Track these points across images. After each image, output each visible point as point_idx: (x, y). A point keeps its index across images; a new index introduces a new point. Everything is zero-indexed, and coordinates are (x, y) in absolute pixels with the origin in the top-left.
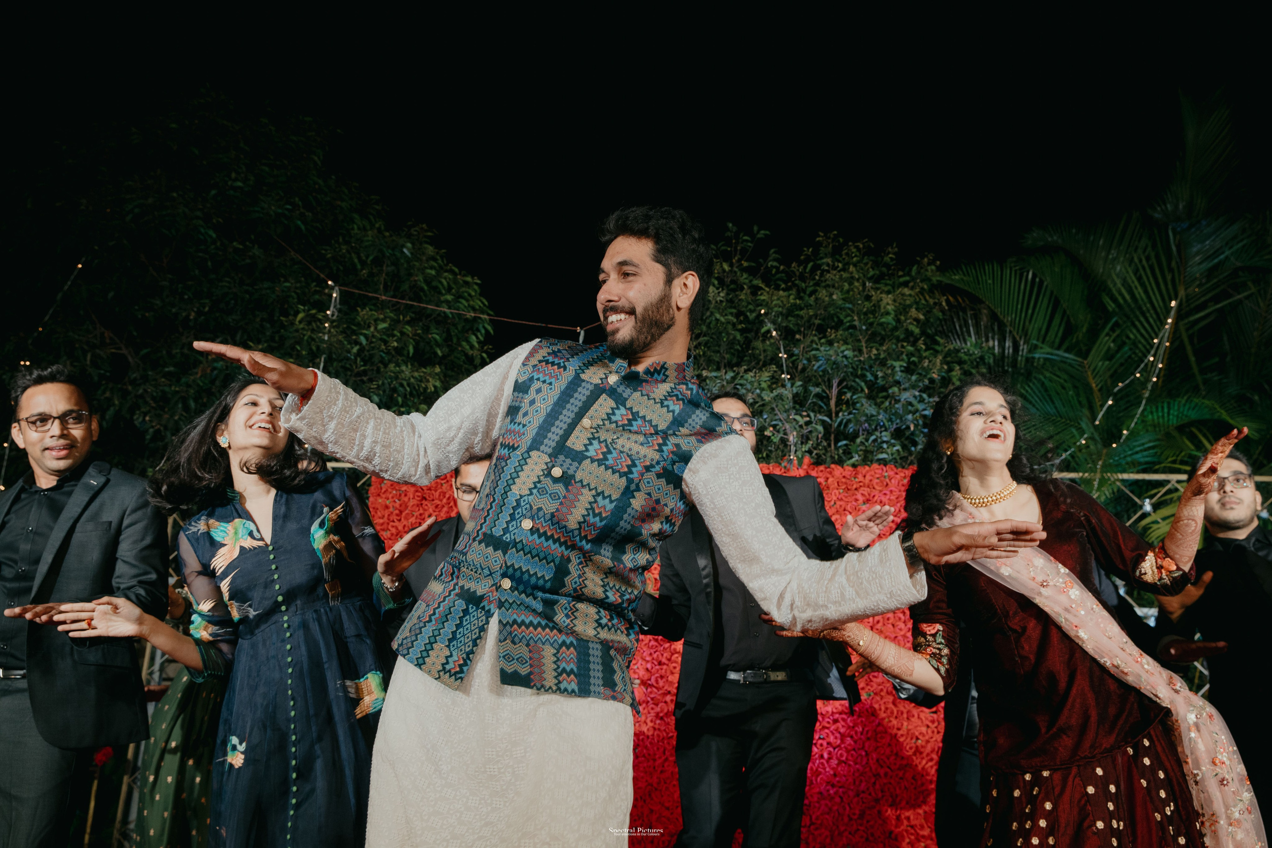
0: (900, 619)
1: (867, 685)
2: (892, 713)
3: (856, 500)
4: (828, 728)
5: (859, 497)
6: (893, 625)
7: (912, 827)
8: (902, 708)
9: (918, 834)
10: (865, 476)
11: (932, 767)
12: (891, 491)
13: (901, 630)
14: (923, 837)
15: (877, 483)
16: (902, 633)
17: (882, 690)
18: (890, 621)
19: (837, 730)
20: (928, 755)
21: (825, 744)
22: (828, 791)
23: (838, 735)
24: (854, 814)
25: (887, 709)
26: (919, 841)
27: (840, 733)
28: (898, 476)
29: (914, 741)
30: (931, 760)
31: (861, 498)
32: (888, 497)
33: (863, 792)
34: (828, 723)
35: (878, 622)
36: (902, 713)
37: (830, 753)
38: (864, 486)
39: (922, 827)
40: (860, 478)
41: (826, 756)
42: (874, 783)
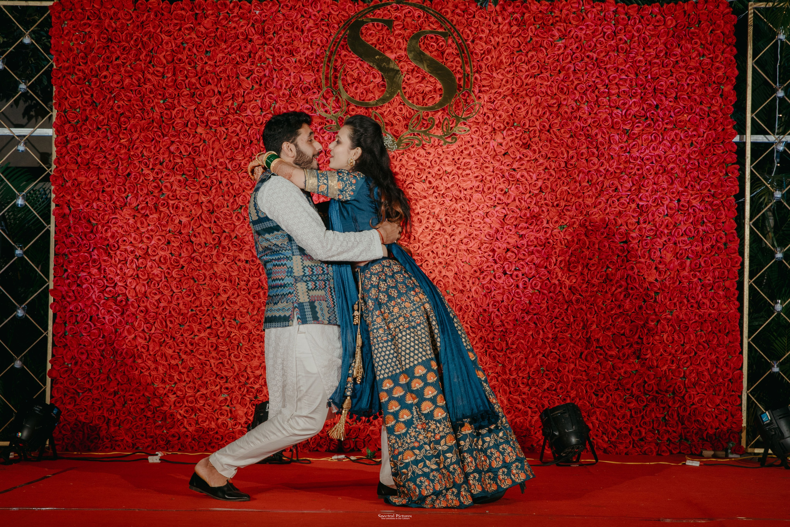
0: (593, 153)
1: (561, 218)
2: (584, 243)
3: (553, 36)
4: (523, 260)
5: (556, 32)
6: (587, 160)
7: (601, 348)
8: (594, 239)
9: (606, 354)
10: (561, 11)
11: (621, 293)
12: (587, 26)
13: (594, 164)
14: (611, 356)
15: (573, 17)
16: (595, 167)
17: (574, 223)
18: (584, 157)
19: (532, 261)
20: (617, 282)
21: (520, 275)
22: (523, 318)
23: (533, 266)
24: (548, 338)
25: (579, 240)
26: (607, 360)
27: (534, 264)
28: (594, 10)
29: (604, 270)
30: (621, 286)
31: (557, 34)
32: (584, 32)
33: (556, 318)
34: (524, 255)
35: (572, 157)
36: (594, 244)
37: (525, 283)
38: (560, 21)
39: (610, 348)
40: (557, 12)
41: (521, 285)
42: (567, 309)
